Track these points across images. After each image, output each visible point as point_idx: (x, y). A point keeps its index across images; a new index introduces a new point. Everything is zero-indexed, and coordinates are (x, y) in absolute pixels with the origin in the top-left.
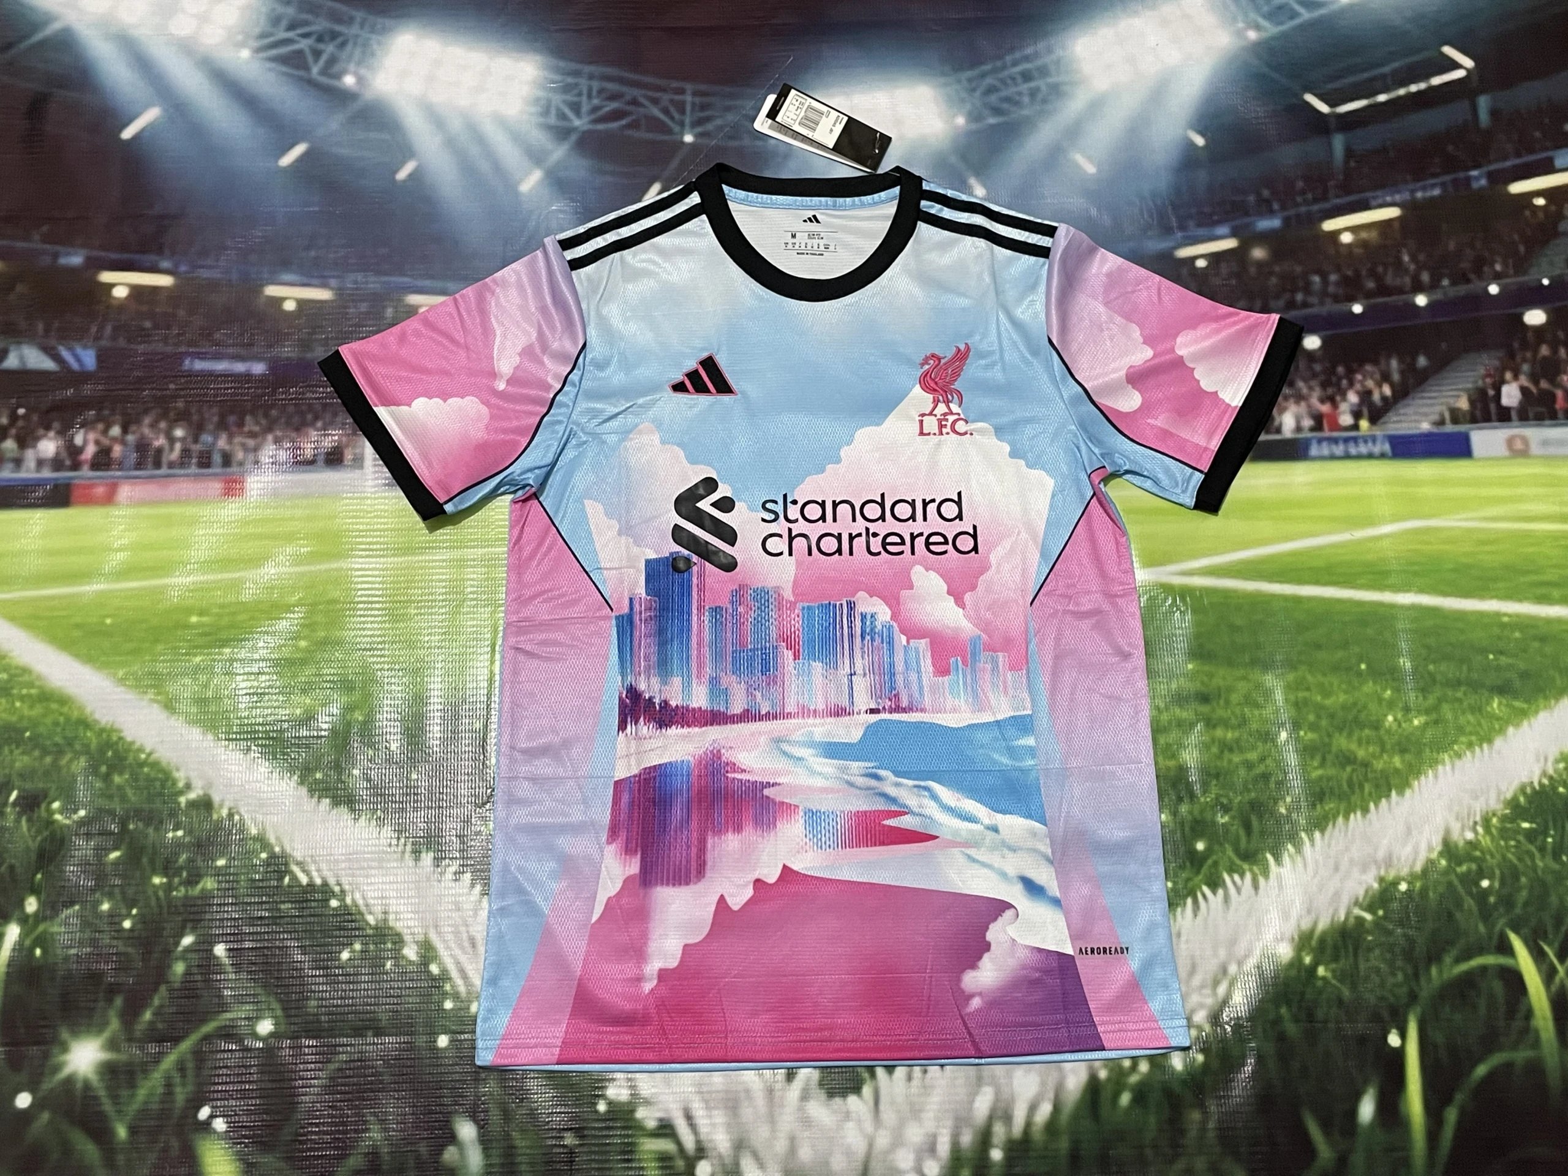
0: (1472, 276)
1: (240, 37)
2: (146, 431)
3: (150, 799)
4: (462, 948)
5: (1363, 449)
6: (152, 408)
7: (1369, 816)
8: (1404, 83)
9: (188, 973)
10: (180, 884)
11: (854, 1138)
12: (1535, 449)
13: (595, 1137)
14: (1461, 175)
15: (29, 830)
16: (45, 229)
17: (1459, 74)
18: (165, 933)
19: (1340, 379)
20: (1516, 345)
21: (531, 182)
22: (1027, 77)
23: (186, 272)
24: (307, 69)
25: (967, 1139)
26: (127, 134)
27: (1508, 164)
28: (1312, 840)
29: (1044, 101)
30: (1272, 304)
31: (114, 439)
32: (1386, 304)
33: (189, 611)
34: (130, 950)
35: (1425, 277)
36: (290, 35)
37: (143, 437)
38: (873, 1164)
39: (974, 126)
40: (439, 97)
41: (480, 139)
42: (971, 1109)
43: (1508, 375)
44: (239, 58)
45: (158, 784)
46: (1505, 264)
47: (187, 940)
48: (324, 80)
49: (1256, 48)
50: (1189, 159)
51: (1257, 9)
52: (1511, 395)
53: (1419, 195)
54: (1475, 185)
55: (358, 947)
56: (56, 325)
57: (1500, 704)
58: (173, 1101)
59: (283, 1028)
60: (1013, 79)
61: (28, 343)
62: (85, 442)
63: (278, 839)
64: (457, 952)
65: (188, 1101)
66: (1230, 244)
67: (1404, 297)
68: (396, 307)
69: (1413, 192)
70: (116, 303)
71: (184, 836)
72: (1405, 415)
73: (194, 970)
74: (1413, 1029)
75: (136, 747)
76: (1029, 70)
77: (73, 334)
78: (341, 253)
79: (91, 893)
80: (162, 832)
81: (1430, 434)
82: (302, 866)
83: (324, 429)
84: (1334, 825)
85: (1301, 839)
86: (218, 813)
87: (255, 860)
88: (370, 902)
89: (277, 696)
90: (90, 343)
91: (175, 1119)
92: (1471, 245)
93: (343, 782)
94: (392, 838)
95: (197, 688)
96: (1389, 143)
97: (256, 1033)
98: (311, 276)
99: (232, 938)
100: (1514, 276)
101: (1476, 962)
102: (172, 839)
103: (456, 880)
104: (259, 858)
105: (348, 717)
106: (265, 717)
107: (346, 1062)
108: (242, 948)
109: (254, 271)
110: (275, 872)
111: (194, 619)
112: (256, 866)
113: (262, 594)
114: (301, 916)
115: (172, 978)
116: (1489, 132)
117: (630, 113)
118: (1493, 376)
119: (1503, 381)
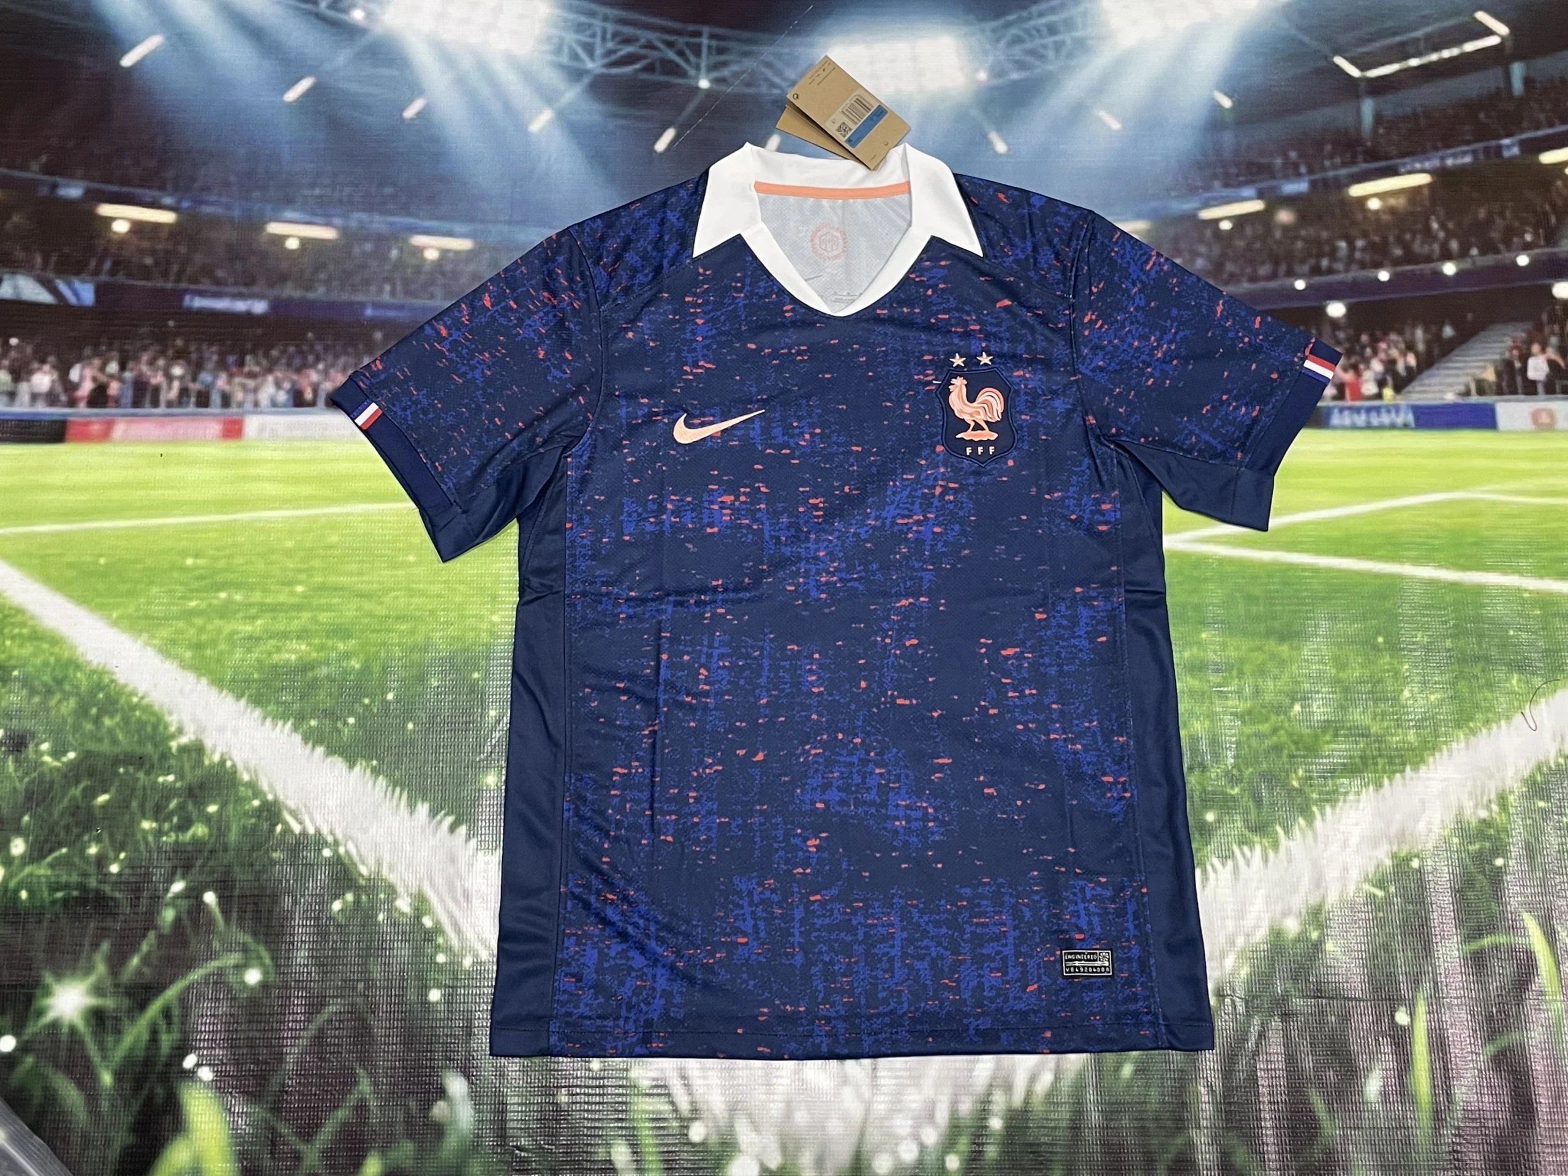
0: (1501, 247)
2: (144, 368)
3: (141, 742)
4: (455, 900)
5: (1386, 419)
6: (152, 344)
7: (1382, 791)
8: (1437, 48)
9: (178, 920)
10: (171, 829)
11: (851, 1104)
12: (1561, 424)
13: (589, 1095)
14: (1493, 143)
15: (16, 771)
16: (44, 158)
17: (1491, 41)
18: (156, 878)
19: (1364, 347)
20: (1544, 317)
21: (541, 121)
22: (1052, 30)
23: (190, 208)
24: (315, 2)
25: (966, 1107)
26: (127, 61)
27: (1540, 133)
28: (1323, 814)
29: (1070, 56)
30: (1298, 269)
31: (112, 377)
32: (1411, 271)
33: (184, 554)
34: (117, 895)
35: (1454, 245)
37: (141, 374)
38: (869, 1130)
39: (997, 81)
40: (449, 34)
41: (490, 78)
42: (970, 1076)
43: (1536, 348)
45: (149, 729)
46: (1536, 234)
47: (178, 887)
48: (331, 14)
49: (1288, 8)
50: (1216, 122)
53: (1450, 162)
54: (1506, 154)
55: (350, 897)
56: (54, 258)
57: (1519, 680)
58: (158, 1048)
59: (272, 978)
60: (1038, 31)
61: (23, 274)
62: (82, 378)
63: (271, 786)
64: (451, 904)
65: (172, 1048)
66: (1257, 206)
67: (1432, 265)
68: (401, 250)
69: (1442, 159)
70: (115, 237)
71: (175, 781)
72: (1429, 385)
73: (184, 916)
74: (1421, 1008)
75: (128, 689)
76: (1055, 22)
77: (71, 267)
78: (347, 191)
79: (79, 836)
80: (152, 776)
81: (1455, 406)
82: (294, 814)
83: (326, 373)
84: (1345, 801)
85: (1312, 812)
86: (210, 759)
87: (247, 807)
88: (363, 850)
89: (272, 642)
90: (89, 278)
91: (159, 1068)
92: (1502, 214)
93: (339, 731)
94: (387, 787)
95: (192, 632)
96: (1419, 109)
97: (243, 982)
98: (314, 215)
99: (223, 885)
100: (1544, 247)
101: (1487, 941)
102: (163, 783)
103: (452, 832)
104: (251, 805)
105: (344, 664)
106: (260, 662)
107: (336, 1013)
108: (232, 896)
109: (257, 207)
110: (267, 819)
111: (189, 561)
112: (248, 812)
113: (258, 537)
114: (292, 865)
115: (161, 924)
116: (1521, 101)
117: (645, 57)
118: (1520, 348)
119: (1530, 354)
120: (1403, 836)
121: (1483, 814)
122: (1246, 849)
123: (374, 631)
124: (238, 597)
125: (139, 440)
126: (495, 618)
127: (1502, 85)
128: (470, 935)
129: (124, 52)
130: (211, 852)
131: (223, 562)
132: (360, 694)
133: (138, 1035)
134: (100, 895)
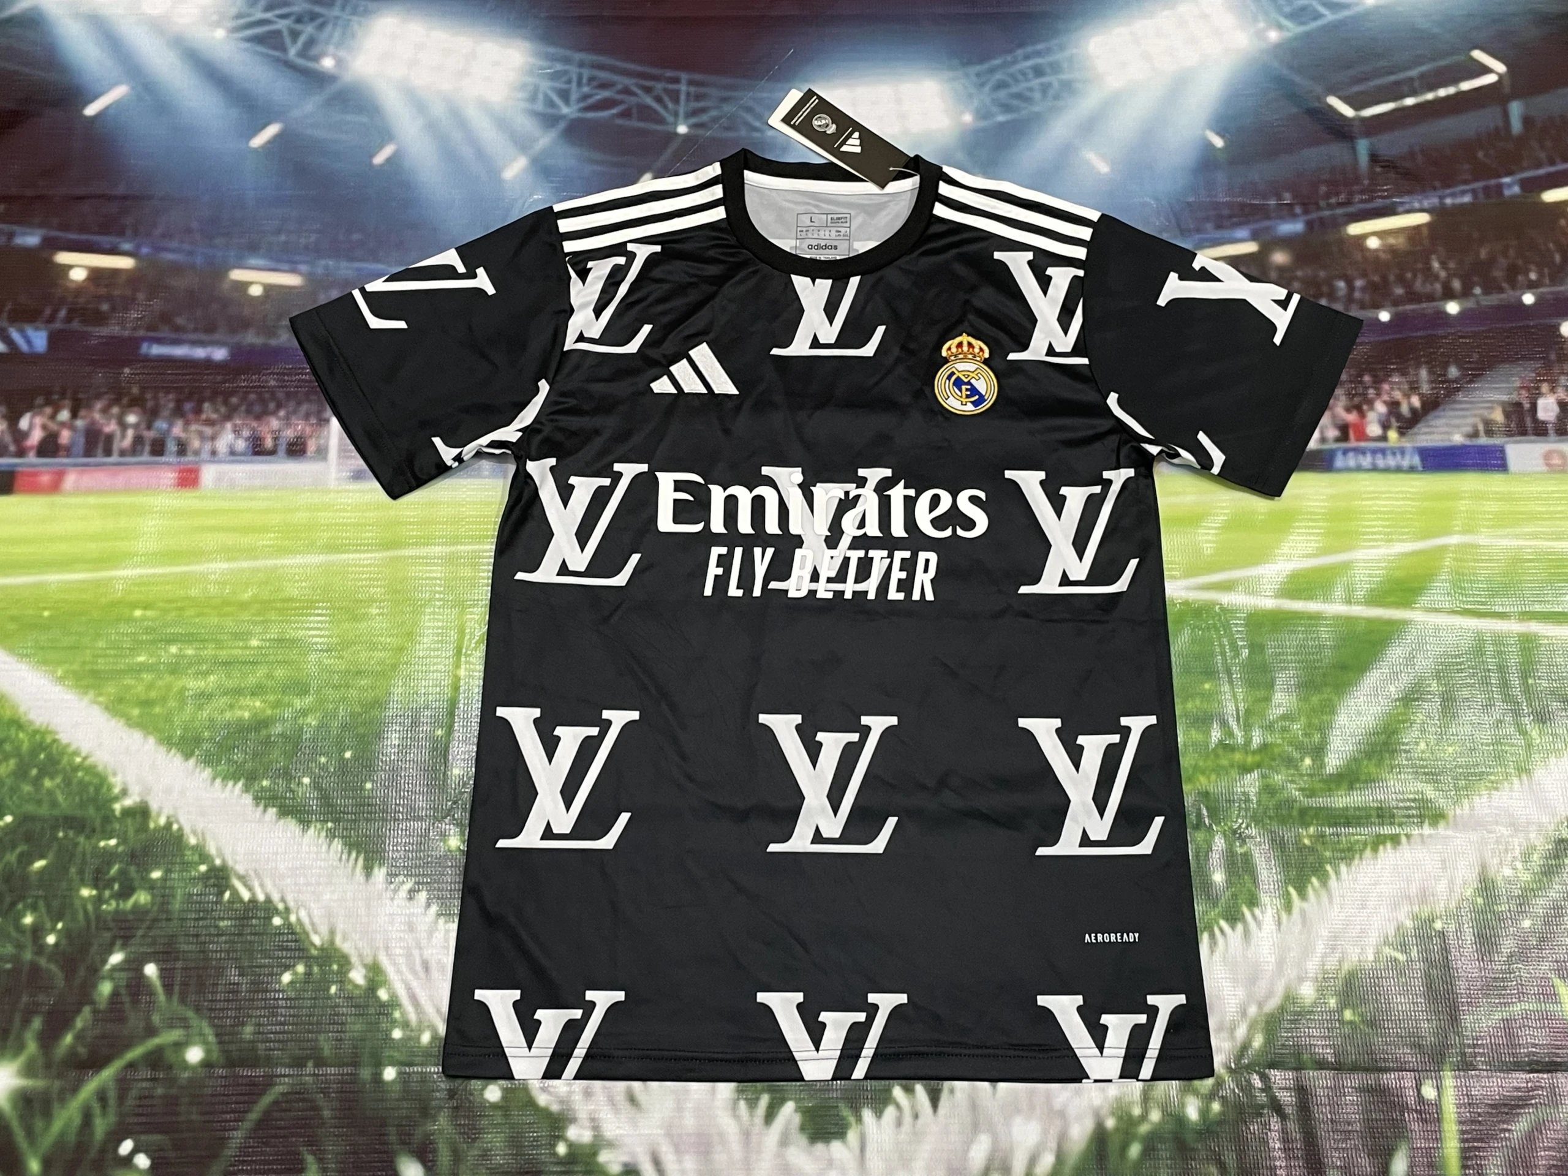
0: (1505, 285)
1: (215, 18)
2: (97, 416)
3: (82, 805)
4: (414, 973)
5: (1391, 462)
6: (106, 393)
7: (1400, 851)
8: (1433, 87)
9: (115, 994)
10: (112, 897)
14: (1493, 182)
17: (1490, 79)
18: (94, 949)
19: (1367, 388)
20: (1553, 357)
21: (515, 169)
22: (1039, 72)
23: (149, 254)
24: (284, 49)
26: (90, 111)
27: (1541, 172)
28: (1337, 873)
29: (1057, 97)
31: (63, 424)
32: (1413, 310)
33: (134, 606)
34: (52, 967)
35: (1457, 284)
36: (268, 15)
37: (93, 423)
39: (983, 124)
40: (421, 79)
41: (462, 123)
42: (965, 1159)
43: (1545, 388)
44: (214, 38)
45: (91, 789)
46: (1541, 274)
47: (116, 958)
48: (301, 62)
49: (1279, 49)
50: (1208, 160)
51: (1279, 9)
52: (1547, 408)
53: (1448, 201)
54: (1507, 193)
55: (300, 968)
56: (10, 307)
57: (1540, 732)
58: (92, 1134)
60: (1024, 74)
62: (31, 426)
63: (219, 850)
64: (410, 977)
65: (108, 1133)
66: (1250, 247)
67: (1435, 304)
69: (1441, 198)
70: (73, 286)
71: (117, 845)
72: (1436, 427)
73: (123, 991)
74: (1449, 1081)
75: (71, 749)
76: (1042, 65)
77: (25, 316)
78: (313, 238)
79: (13, 904)
80: (93, 841)
81: (1464, 447)
82: (241, 878)
83: (287, 418)
84: (1361, 858)
85: (1326, 871)
86: (156, 822)
87: (193, 873)
88: (316, 920)
89: (225, 700)
90: (43, 326)
91: (93, 1154)
92: (1505, 254)
93: (291, 791)
94: (342, 853)
95: (140, 689)
96: (1417, 149)
97: (184, 1061)
98: (279, 261)
99: (165, 957)
100: (1550, 286)
101: (1517, 1008)
102: (104, 848)
103: (411, 899)
104: (198, 871)
105: (301, 721)
106: (211, 720)
107: (283, 1094)
108: (174, 969)
109: (220, 254)
110: (214, 886)
111: (138, 613)
112: (194, 879)
113: (213, 589)
114: (240, 935)
115: (97, 998)
116: (1521, 140)
117: (621, 102)
118: (1528, 389)
119: (1539, 394)
120: (1424, 896)
121: (1507, 872)
122: (1257, 911)
123: (334, 687)
124: (190, 652)
125: (90, 491)
126: (462, 673)
128: (430, 1010)
129: (89, 101)
130: (155, 920)
131: (174, 614)
132: (316, 753)
133: (70, 1119)
134: (35, 969)
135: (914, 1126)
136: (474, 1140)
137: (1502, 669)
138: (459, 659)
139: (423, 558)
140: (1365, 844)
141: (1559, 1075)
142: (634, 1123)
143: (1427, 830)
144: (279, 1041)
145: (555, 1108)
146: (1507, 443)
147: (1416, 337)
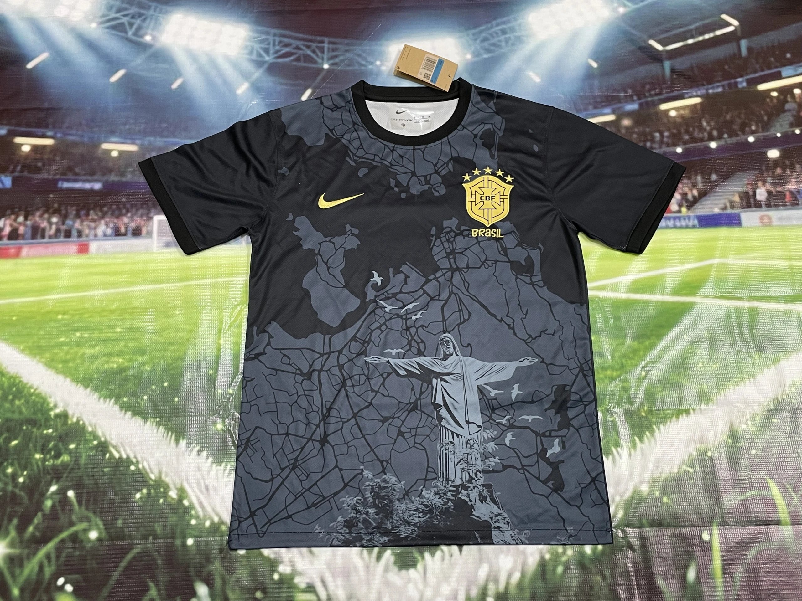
0: (739, 133)
1: (91, 17)
2: (37, 219)
3: (35, 413)
4: (201, 491)
5: (683, 223)
6: (41, 207)
7: (690, 417)
8: (702, 34)
9: (53, 506)
10: (50, 458)
11: (412, 591)
12: (775, 222)
13: (272, 593)
14: (733, 81)
17: (730, 29)
18: (42, 484)
20: (764, 168)
21: (242, 89)
22: (504, 32)
23: (61, 137)
24: (126, 32)
25: (474, 592)
26: (30, 66)
27: (757, 75)
29: (513, 45)
31: (20, 224)
32: (695, 147)
33: (58, 313)
34: (22, 494)
35: (715, 133)
36: (118, 15)
37: (35, 222)
39: (476, 59)
40: (195, 45)
41: (216, 66)
42: (476, 576)
43: (760, 184)
44: (90, 28)
45: (39, 405)
46: (757, 126)
47: (53, 488)
48: (134, 38)
49: (624, 17)
50: (589, 75)
52: (761, 194)
53: (711, 91)
54: (740, 86)
55: (145, 491)
57: (759, 356)
58: (43, 575)
60: (497, 33)
62: (5, 225)
63: (103, 433)
64: (199, 493)
65: (51, 575)
66: (611, 118)
67: (704, 143)
69: (707, 90)
70: (23, 154)
71: (53, 432)
72: (705, 205)
73: (57, 504)
74: (716, 531)
75: (28, 386)
76: (505, 29)
78: (143, 126)
79: (2, 463)
80: (41, 431)
81: (720, 214)
82: (115, 447)
83: (132, 217)
84: (670, 422)
85: (653, 428)
86: (72, 420)
87: (90, 445)
88: (152, 467)
89: (104, 358)
90: (8, 175)
91: (44, 585)
92: (739, 116)
93: (138, 403)
94: (164, 433)
95: (62, 354)
96: (695, 65)
97: (89, 538)
98: (126, 139)
99: (78, 487)
100: (762, 132)
101: (749, 494)
102: (46, 434)
103: (199, 455)
104: (93, 444)
105: (142, 368)
106: (98, 369)
107: (138, 553)
108: (82, 493)
109: (96, 136)
110: (101, 451)
111: (60, 317)
112: (91, 448)
113: (97, 304)
114: (114, 475)
115: (44, 508)
116: (746, 59)
117: (294, 54)
118: (752, 185)
119: (757, 187)
120: (702, 440)
121: (744, 426)
122: (619, 449)
123: (158, 351)
124: (86, 335)
125: (35, 257)
126: (222, 342)
127: (736, 52)
128: (209, 509)
129: (29, 61)
130: (72, 469)
131: (78, 316)
132: (150, 383)
133: (33, 568)
134: (13, 494)
135: (450, 560)
136: (233, 573)
137: (740, 325)
138: (220, 336)
139: (201, 285)
140: (673, 415)
141: (771, 527)
142: (312, 563)
143: (703, 406)
144: (135, 527)
145: (272, 556)
146: (741, 212)
147: (696, 160)
